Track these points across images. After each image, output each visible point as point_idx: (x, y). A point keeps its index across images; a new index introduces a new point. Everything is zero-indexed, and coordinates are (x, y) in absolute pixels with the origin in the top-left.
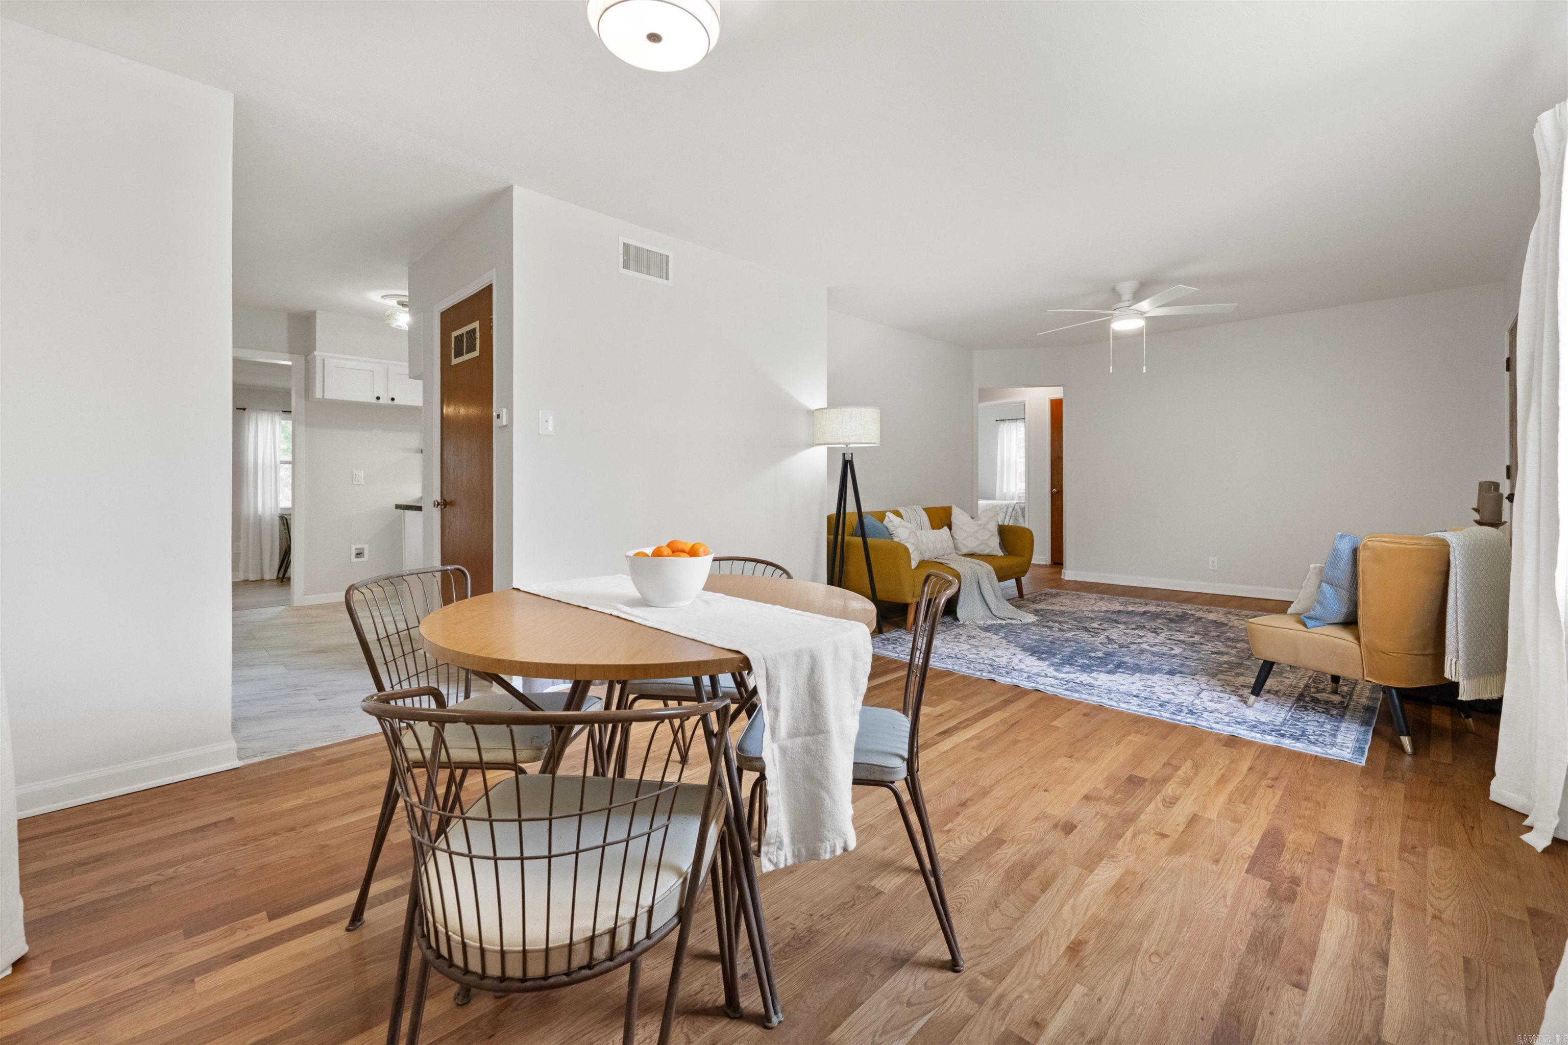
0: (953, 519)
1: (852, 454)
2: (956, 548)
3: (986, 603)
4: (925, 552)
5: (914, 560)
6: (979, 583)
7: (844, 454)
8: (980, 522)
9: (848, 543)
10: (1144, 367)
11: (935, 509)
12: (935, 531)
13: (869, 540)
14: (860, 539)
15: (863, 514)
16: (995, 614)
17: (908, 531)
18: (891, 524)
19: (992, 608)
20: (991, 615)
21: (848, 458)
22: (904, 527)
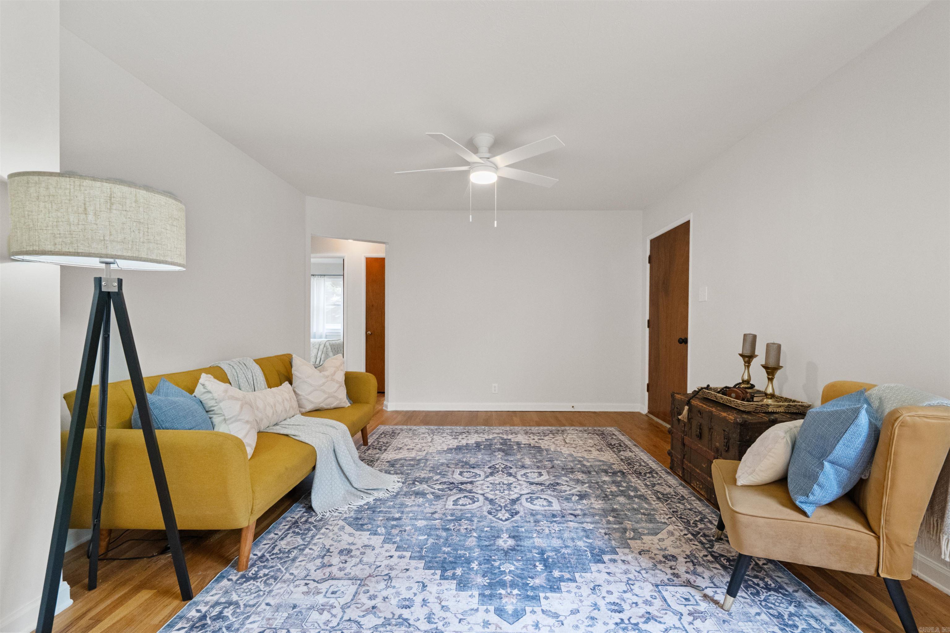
0: (294, 371)
1: (120, 282)
2: (300, 406)
3: (344, 474)
4: (262, 420)
5: (250, 445)
6: (334, 450)
7: (98, 281)
8: (326, 373)
9: (115, 446)
10: (496, 222)
11: (268, 359)
12: (274, 389)
13: (158, 433)
14: (139, 434)
15: (147, 386)
16: (355, 486)
17: (239, 403)
18: (209, 396)
19: (352, 479)
20: (351, 488)
21: (111, 287)
22: (233, 398)
